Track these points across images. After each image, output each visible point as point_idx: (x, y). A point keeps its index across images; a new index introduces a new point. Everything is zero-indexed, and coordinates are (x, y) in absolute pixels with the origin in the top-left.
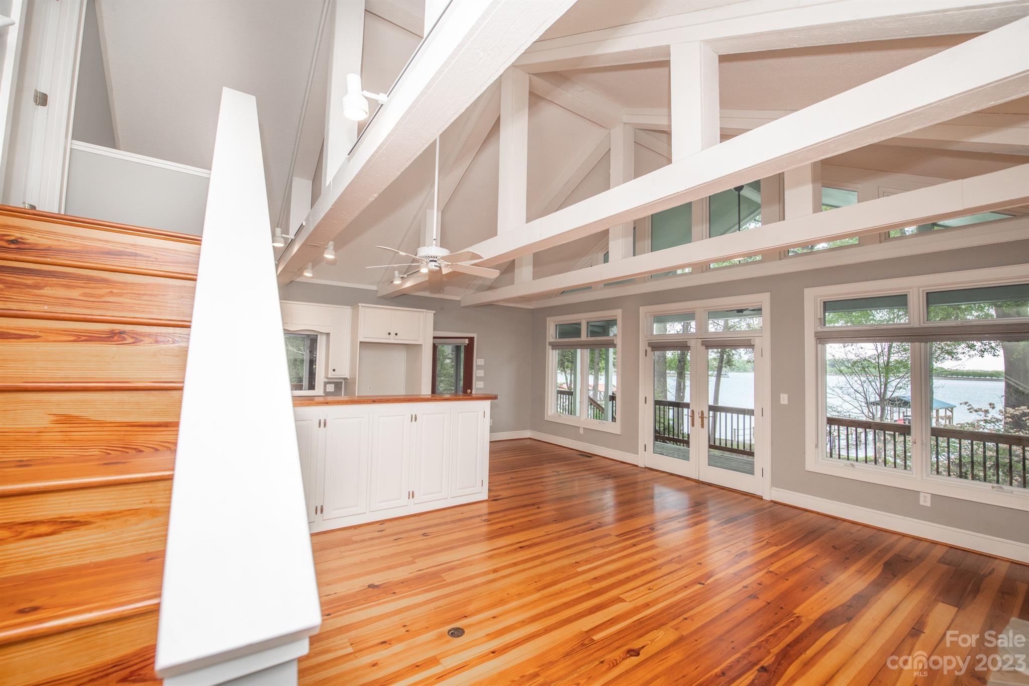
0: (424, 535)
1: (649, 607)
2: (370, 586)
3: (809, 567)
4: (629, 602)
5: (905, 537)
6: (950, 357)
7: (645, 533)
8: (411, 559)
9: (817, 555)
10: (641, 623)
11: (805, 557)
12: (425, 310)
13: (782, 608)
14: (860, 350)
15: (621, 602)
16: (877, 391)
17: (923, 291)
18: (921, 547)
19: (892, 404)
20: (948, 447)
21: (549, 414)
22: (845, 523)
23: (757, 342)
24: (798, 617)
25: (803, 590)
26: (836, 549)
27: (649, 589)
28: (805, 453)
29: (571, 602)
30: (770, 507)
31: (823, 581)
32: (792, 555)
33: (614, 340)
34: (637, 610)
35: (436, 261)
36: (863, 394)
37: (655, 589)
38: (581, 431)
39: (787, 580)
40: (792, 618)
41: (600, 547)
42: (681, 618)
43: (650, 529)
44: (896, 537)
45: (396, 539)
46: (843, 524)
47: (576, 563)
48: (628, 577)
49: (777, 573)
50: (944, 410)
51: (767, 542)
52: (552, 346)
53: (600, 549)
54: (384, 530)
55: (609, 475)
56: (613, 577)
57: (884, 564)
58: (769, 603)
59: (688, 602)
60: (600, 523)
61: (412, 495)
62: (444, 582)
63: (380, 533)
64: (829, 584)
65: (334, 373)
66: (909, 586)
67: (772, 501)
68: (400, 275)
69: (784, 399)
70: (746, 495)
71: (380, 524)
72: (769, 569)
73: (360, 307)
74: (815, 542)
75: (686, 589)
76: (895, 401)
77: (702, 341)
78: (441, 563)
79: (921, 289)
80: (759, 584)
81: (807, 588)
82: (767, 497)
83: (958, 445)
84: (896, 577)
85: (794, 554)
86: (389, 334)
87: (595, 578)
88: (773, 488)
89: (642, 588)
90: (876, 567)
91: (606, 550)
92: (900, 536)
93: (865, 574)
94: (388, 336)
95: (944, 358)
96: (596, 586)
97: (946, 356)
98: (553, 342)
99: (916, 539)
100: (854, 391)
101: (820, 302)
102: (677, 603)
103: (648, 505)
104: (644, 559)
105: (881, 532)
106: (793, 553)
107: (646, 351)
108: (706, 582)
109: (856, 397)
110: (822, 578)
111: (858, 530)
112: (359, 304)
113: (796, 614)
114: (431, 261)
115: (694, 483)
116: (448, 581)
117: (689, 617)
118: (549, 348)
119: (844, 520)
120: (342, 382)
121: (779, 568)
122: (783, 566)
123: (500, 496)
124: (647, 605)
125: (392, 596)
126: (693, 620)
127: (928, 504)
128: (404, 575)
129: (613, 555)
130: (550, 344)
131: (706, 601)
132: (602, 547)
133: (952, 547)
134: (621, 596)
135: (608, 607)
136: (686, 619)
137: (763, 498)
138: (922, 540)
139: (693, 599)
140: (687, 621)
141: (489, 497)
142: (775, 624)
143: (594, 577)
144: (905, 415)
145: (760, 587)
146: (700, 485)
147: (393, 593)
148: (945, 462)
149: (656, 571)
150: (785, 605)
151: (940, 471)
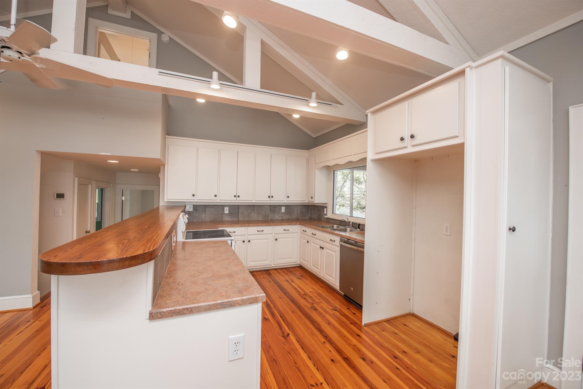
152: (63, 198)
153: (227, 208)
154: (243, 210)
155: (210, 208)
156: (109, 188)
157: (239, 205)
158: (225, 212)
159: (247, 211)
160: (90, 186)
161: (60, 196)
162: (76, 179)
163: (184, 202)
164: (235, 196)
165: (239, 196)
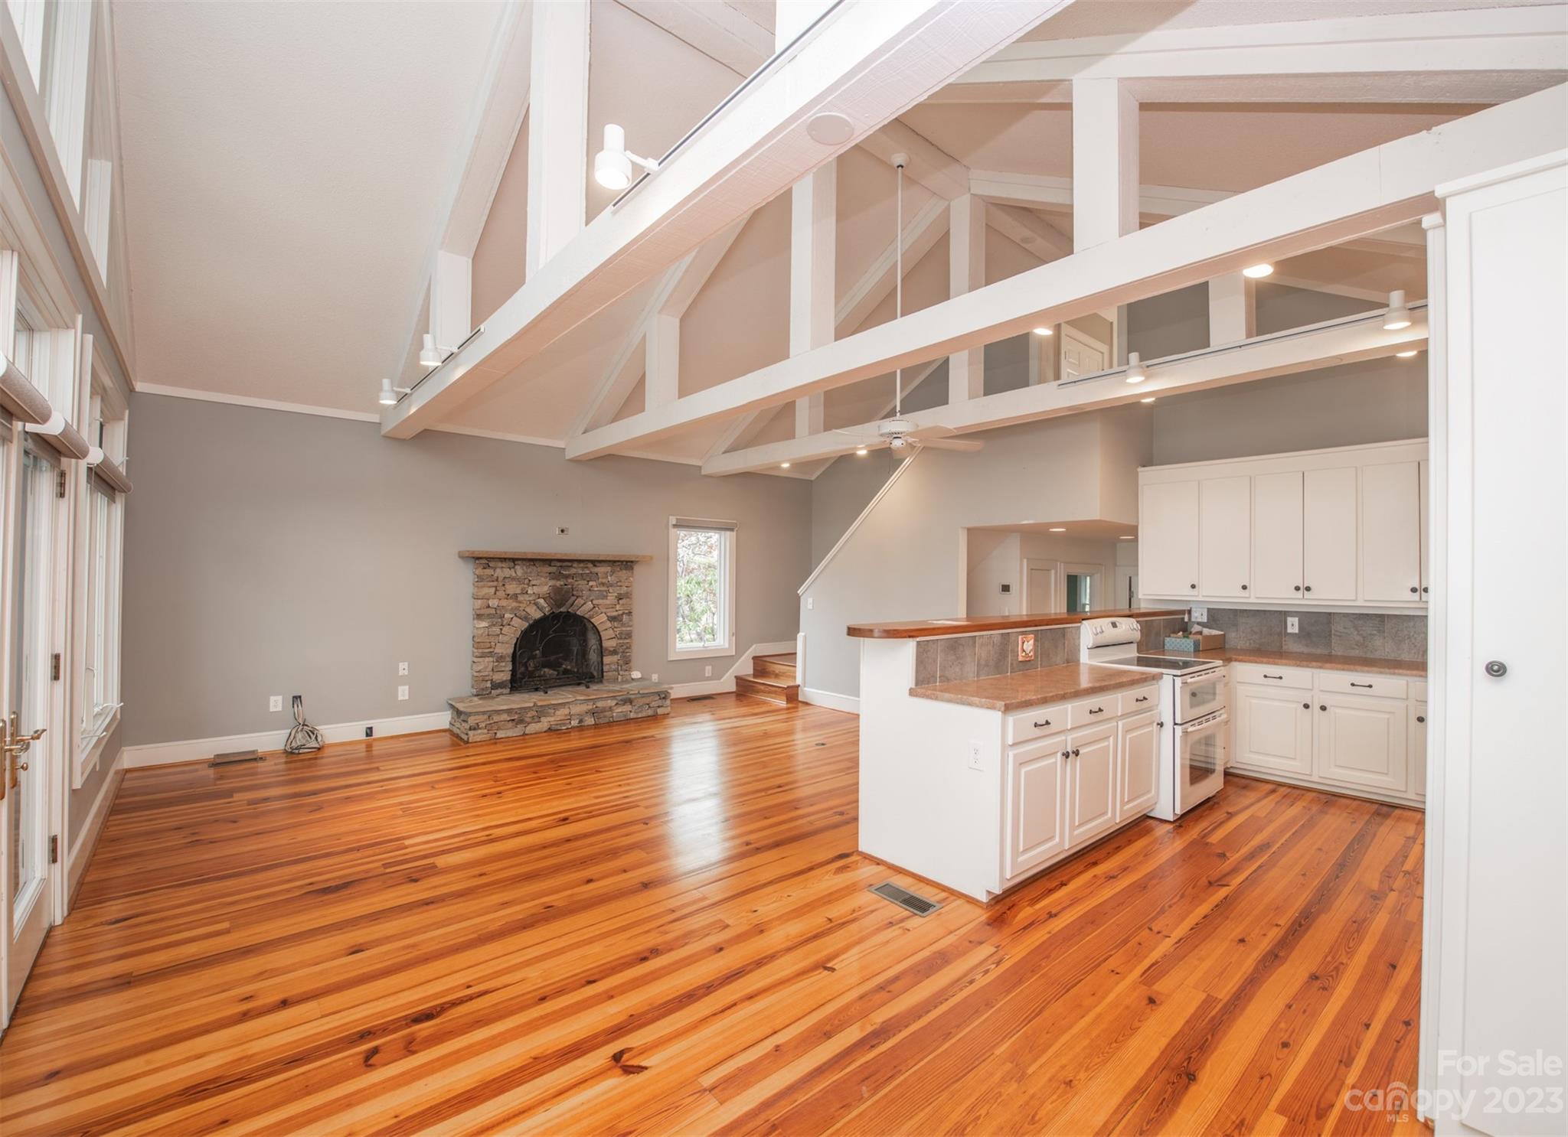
152: (1009, 591)
153: (1296, 620)
154: (1345, 628)
155: (1248, 617)
156: (1099, 575)
157: (1330, 614)
158: (1290, 630)
159: (1358, 631)
160: (1053, 572)
161: (1006, 588)
162: (1025, 561)
163: (1187, 601)
164: (1297, 589)
165: (1308, 589)
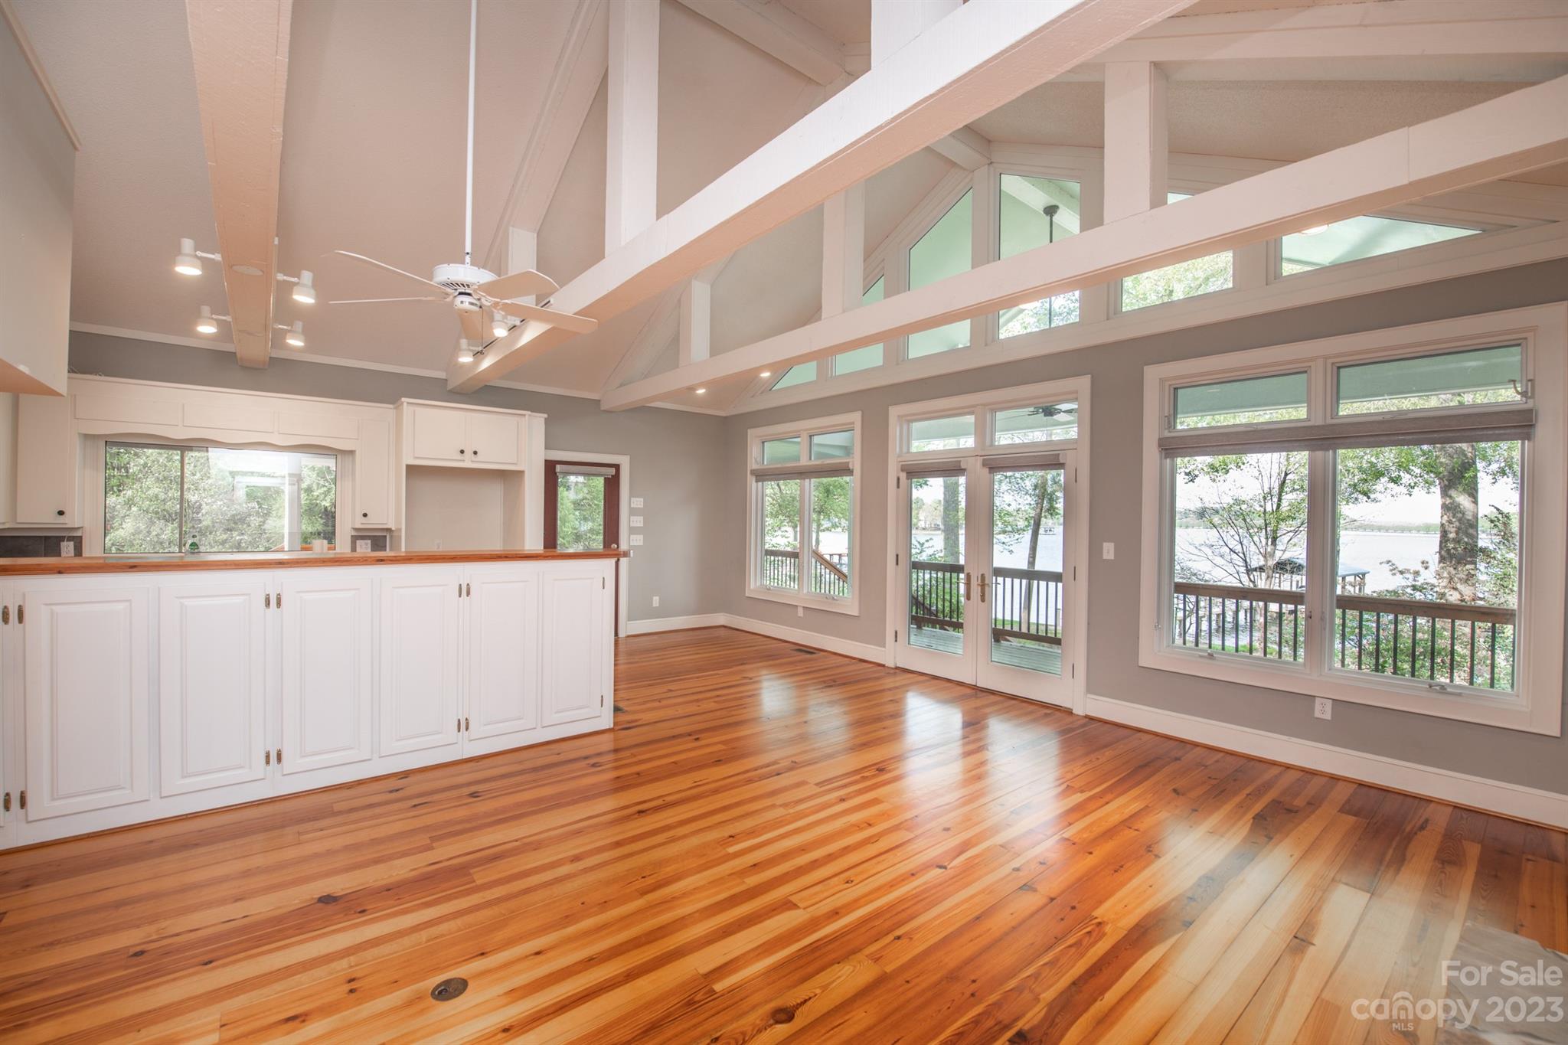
0: (473, 795)
1: (838, 917)
2: (321, 900)
3: (1130, 828)
4: (804, 909)
5: (1289, 770)
6: (1365, 498)
7: (867, 777)
8: (429, 841)
9: (1147, 806)
10: (818, 948)
11: (1127, 810)
12: (529, 413)
13: (1073, 908)
14: (1240, 490)
15: (789, 909)
16: (1261, 550)
17: (1333, 364)
18: (1314, 786)
19: (1282, 569)
20: (1360, 627)
21: (752, 586)
22: (1198, 749)
23: (1069, 458)
24: (1099, 924)
25: (1116, 871)
26: (1178, 794)
27: (847, 882)
28: (1138, 638)
29: (697, 914)
30: (1083, 726)
31: (1150, 853)
32: (1107, 806)
33: (848, 463)
34: (814, 924)
35: (469, 294)
36: (1241, 555)
37: (858, 881)
38: (800, 613)
39: (1091, 853)
40: (1087, 927)
41: (781, 806)
42: (891, 937)
43: (877, 770)
44: (1275, 771)
45: (415, 806)
46: (1194, 751)
47: (731, 837)
48: (816, 861)
49: (1075, 840)
50: (1353, 577)
51: (1068, 786)
52: (757, 476)
53: (781, 809)
54: (402, 789)
55: (835, 681)
56: (787, 861)
57: (1254, 818)
58: (1052, 899)
59: (910, 903)
60: (796, 762)
61: (464, 725)
62: (474, 884)
63: (392, 794)
64: (1159, 857)
65: (364, 520)
66: (1291, 856)
67: (1086, 717)
68: (472, 348)
69: (1109, 551)
70: (1048, 707)
71: (399, 779)
72: (1064, 835)
73: (405, 404)
74: (1145, 783)
75: (914, 878)
76: (1285, 564)
77: (984, 460)
78: (481, 847)
79: (1330, 361)
80: (1041, 863)
81: (1122, 867)
82: (1079, 711)
83: (1374, 625)
84: (1273, 841)
85: (1109, 805)
86: (462, 452)
87: (755, 865)
88: (1090, 696)
89: (835, 879)
90: (1241, 823)
91: (792, 811)
92: (1281, 769)
93: (1222, 836)
94: (459, 456)
95: (1356, 499)
96: (752, 881)
97: (1360, 496)
98: (757, 470)
99: (1307, 772)
100: (1228, 550)
101: (1170, 390)
102: (891, 907)
103: (884, 728)
104: (853, 825)
105: (1252, 763)
106: (1107, 803)
107: (898, 479)
108: (949, 864)
109: (1231, 559)
110: (1150, 846)
111: (1217, 761)
112: (403, 399)
113: (1096, 918)
114: (460, 294)
115: (968, 691)
116: (479, 882)
117: (903, 934)
118: (751, 480)
119: (1196, 745)
120: (385, 537)
121: (1078, 832)
122: (1085, 829)
123: (636, 721)
124: (836, 914)
125: (359, 918)
126: (911, 939)
127: (1328, 716)
128: (398, 875)
129: (801, 818)
130: (753, 472)
131: (941, 902)
132: (785, 805)
133: (1362, 785)
134: (794, 899)
135: (760, 922)
136: (898, 938)
137: (1074, 712)
138: (1317, 774)
139: (920, 898)
140: (900, 942)
141: (615, 724)
142: (1057, 940)
143: (752, 864)
144: (1300, 585)
145: (1043, 867)
146: (978, 692)
147: (360, 912)
148: (1354, 649)
149: (869, 845)
150: (1079, 902)
151: (1346, 663)
